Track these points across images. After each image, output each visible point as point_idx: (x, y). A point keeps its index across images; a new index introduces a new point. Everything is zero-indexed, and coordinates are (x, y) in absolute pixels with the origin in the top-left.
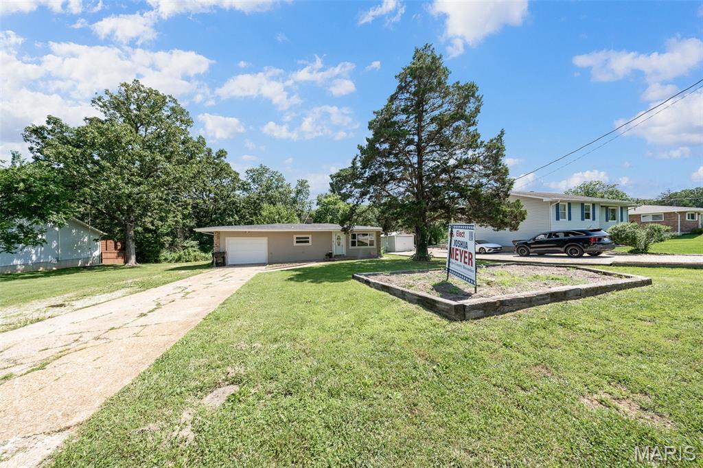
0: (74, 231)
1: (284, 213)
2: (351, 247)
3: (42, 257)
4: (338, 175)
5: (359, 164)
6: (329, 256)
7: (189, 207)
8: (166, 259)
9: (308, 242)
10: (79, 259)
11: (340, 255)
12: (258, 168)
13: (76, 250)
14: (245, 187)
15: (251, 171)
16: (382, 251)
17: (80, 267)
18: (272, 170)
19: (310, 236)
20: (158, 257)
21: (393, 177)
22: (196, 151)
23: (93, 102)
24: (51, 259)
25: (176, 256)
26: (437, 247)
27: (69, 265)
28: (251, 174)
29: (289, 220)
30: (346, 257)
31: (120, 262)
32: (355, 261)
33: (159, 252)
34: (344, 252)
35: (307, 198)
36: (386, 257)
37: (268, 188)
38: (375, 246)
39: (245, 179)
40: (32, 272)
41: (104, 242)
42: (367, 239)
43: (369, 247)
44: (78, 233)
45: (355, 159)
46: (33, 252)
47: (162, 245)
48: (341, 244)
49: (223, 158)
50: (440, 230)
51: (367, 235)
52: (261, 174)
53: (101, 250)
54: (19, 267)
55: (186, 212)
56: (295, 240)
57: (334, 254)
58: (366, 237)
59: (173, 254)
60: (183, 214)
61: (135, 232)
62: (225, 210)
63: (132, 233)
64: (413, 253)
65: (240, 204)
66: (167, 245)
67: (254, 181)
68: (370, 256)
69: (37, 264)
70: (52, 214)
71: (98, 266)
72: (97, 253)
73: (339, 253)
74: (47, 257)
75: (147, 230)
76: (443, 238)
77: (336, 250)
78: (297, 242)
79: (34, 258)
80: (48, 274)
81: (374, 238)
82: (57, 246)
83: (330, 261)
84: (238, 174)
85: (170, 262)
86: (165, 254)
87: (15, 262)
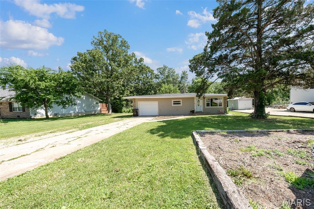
0: (90, 100)
1: (172, 88)
2: (206, 107)
3: (80, 110)
4: (194, 59)
5: (209, 50)
6: (193, 112)
7: (133, 88)
8: (124, 111)
9: (180, 104)
10: (92, 111)
11: (199, 112)
12: (163, 66)
13: (92, 107)
14: (157, 77)
15: (159, 69)
16: (227, 110)
17: (93, 114)
18: (169, 67)
19: (181, 100)
20: (122, 110)
21: (235, 57)
22: (129, 59)
23: (92, 43)
24: (83, 111)
25: (128, 110)
26: (271, 107)
27: (89, 113)
28: (159, 70)
29: (175, 92)
30: (203, 113)
31: (107, 112)
32: (208, 116)
33: (122, 108)
34: (202, 110)
35: (186, 81)
36: (230, 114)
37: (167, 77)
38: (223, 106)
39: (157, 73)
40: (77, 116)
41: (102, 104)
42: (218, 102)
43: (218, 107)
44: (92, 100)
45: (206, 47)
46: (77, 108)
47: (123, 105)
48: (200, 105)
49: (142, 62)
50: (273, 96)
51: (217, 99)
52: (164, 70)
53: (100, 107)
54: (72, 114)
55: (131, 90)
56: (173, 103)
57: (196, 111)
58: (217, 101)
59: (127, 109)
60: (130, 91)
61: (111, 99)
62: (148, 89)
63: (110, 100)
64: (252, 111)
65: (154, 85)
66: (125, 105)
67: (161, 74)
68: (219, 113)
69: (78, 113)
70: (76, 92)
71: (100, 114)
72: (99, 109)
73: (198, 110)
74: (81, 110)
75: (115, 98)
76: (275, 101)
77: (197, 109)
78: (174, 104)
79: (77, 110)
80: (82, 116)
81: (222, 101)
82: (85, 106)
83: (192, 115)
84: (153, 71)
85: (126, 113)
86: (124, 109)
87: (71, 112)
